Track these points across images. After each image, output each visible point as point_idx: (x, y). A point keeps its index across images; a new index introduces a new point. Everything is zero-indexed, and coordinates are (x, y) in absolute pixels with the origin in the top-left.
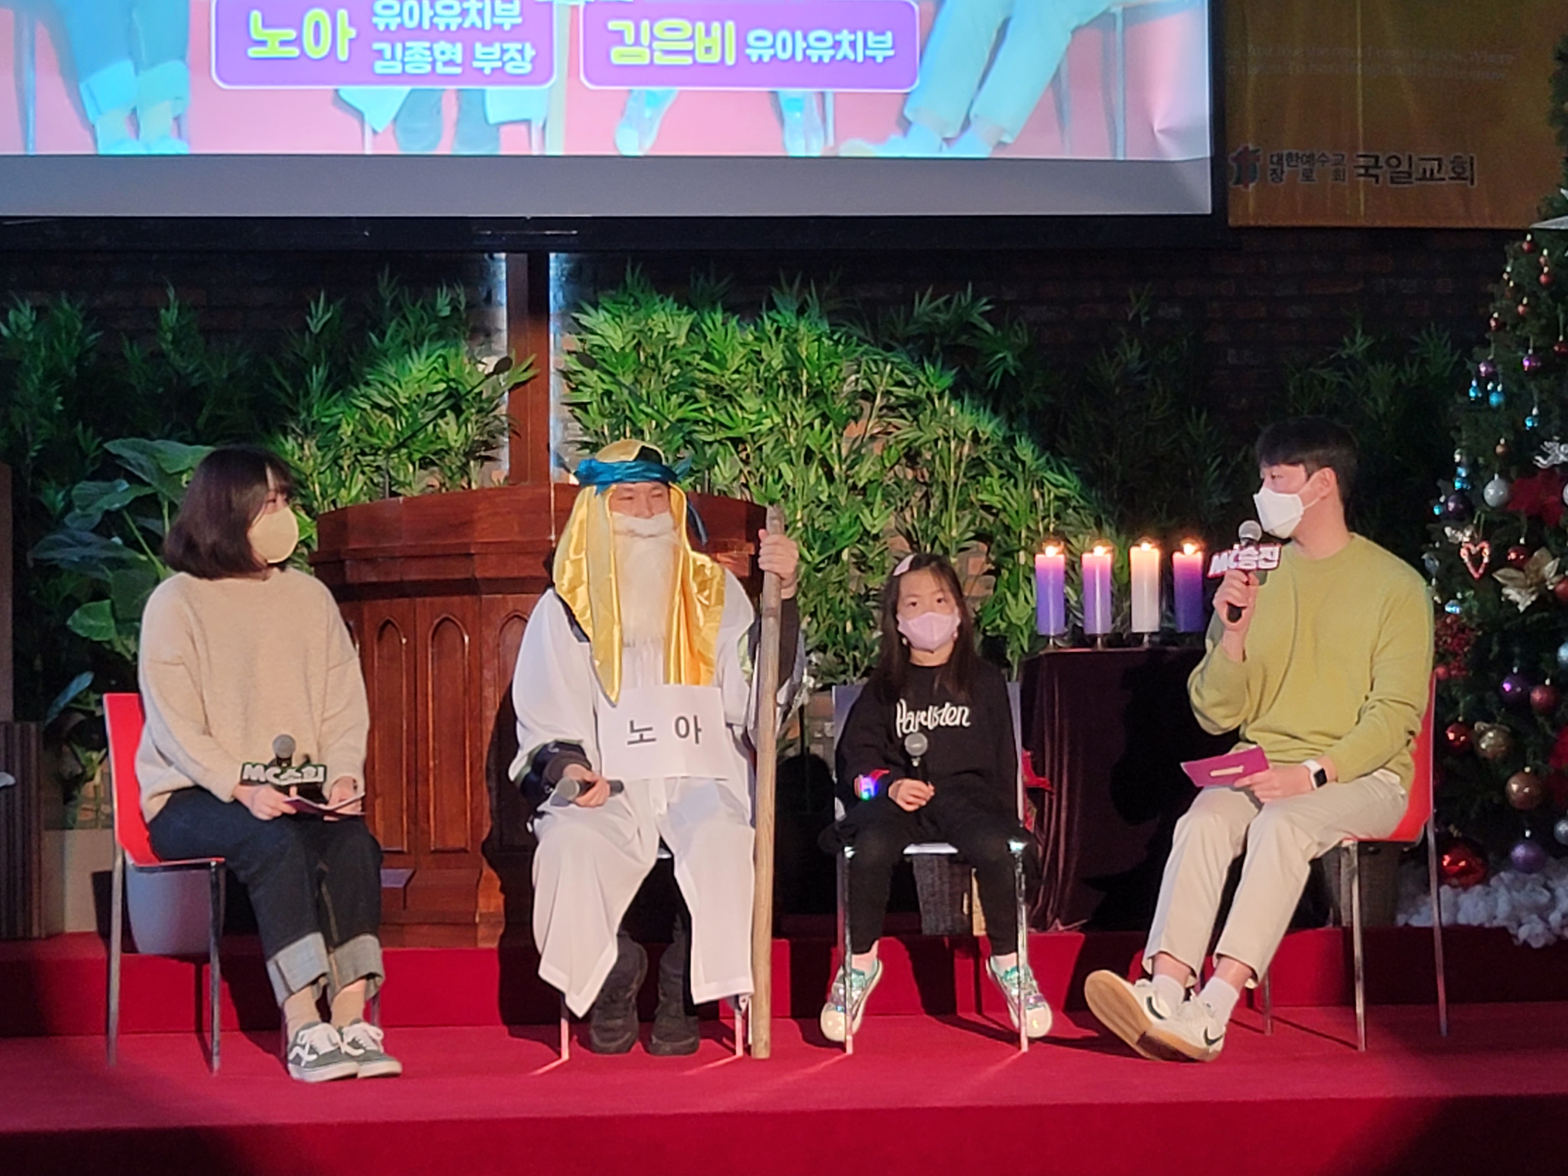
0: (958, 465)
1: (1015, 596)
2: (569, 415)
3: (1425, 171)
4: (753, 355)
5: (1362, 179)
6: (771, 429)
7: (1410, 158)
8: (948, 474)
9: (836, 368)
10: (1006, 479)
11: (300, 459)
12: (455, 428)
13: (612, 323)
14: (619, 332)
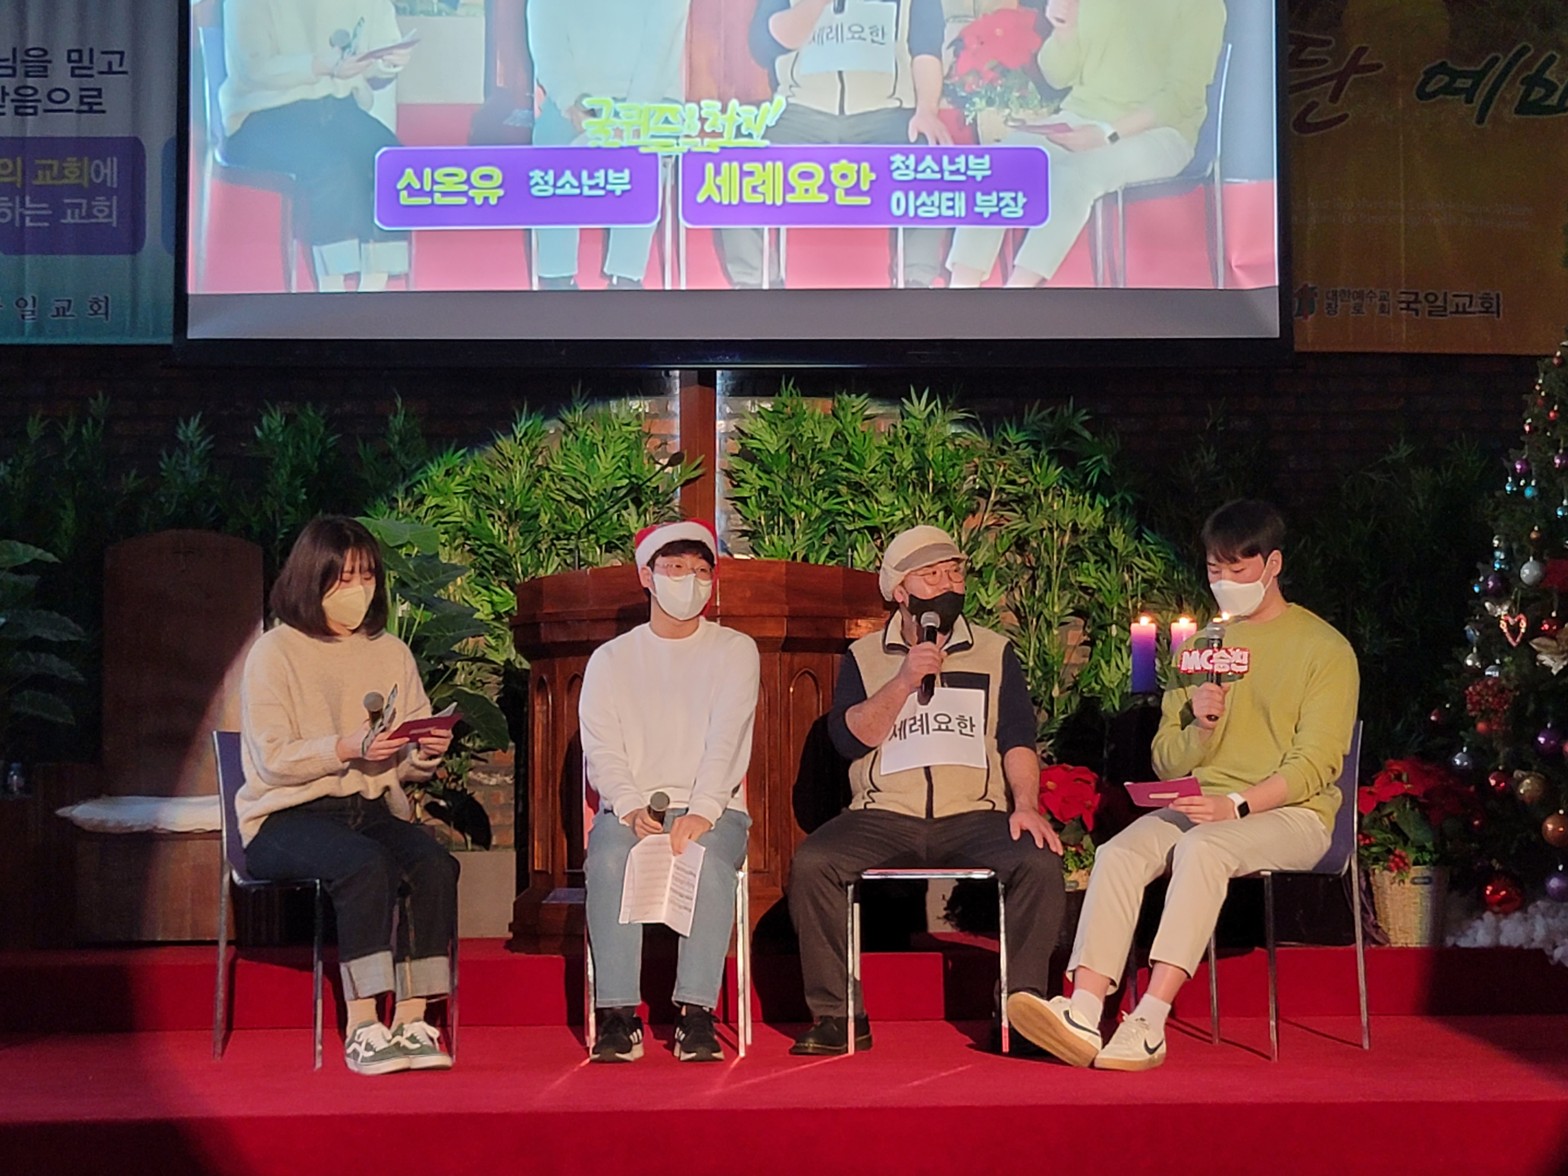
0: (1059, 552)
1: (1108, 663)
2: (731, 507)
3: (1457, 306)
4: (887, 457)
5: (1404, 312)
6: (902, 520)
7: (1445, 294)
8: (1051, 559)
9: (957, 468)
10: (1100, 564)
11: (506, 543)
12: (635, 517)
13: (769, 430)
14: (774, 437)
